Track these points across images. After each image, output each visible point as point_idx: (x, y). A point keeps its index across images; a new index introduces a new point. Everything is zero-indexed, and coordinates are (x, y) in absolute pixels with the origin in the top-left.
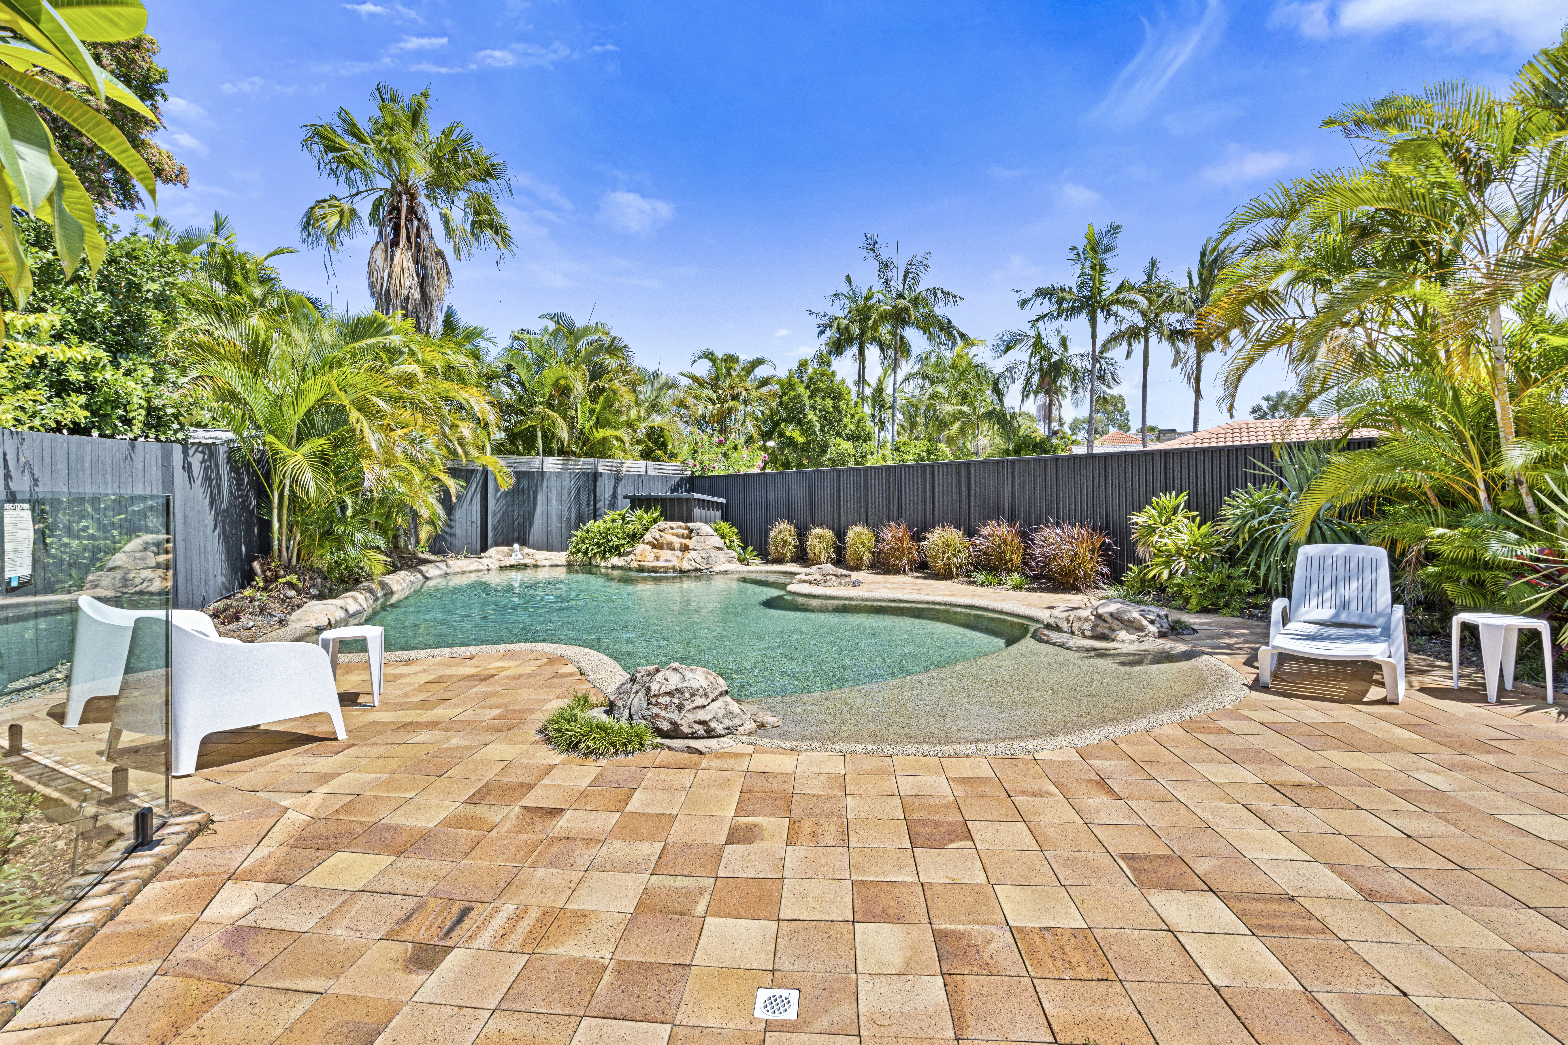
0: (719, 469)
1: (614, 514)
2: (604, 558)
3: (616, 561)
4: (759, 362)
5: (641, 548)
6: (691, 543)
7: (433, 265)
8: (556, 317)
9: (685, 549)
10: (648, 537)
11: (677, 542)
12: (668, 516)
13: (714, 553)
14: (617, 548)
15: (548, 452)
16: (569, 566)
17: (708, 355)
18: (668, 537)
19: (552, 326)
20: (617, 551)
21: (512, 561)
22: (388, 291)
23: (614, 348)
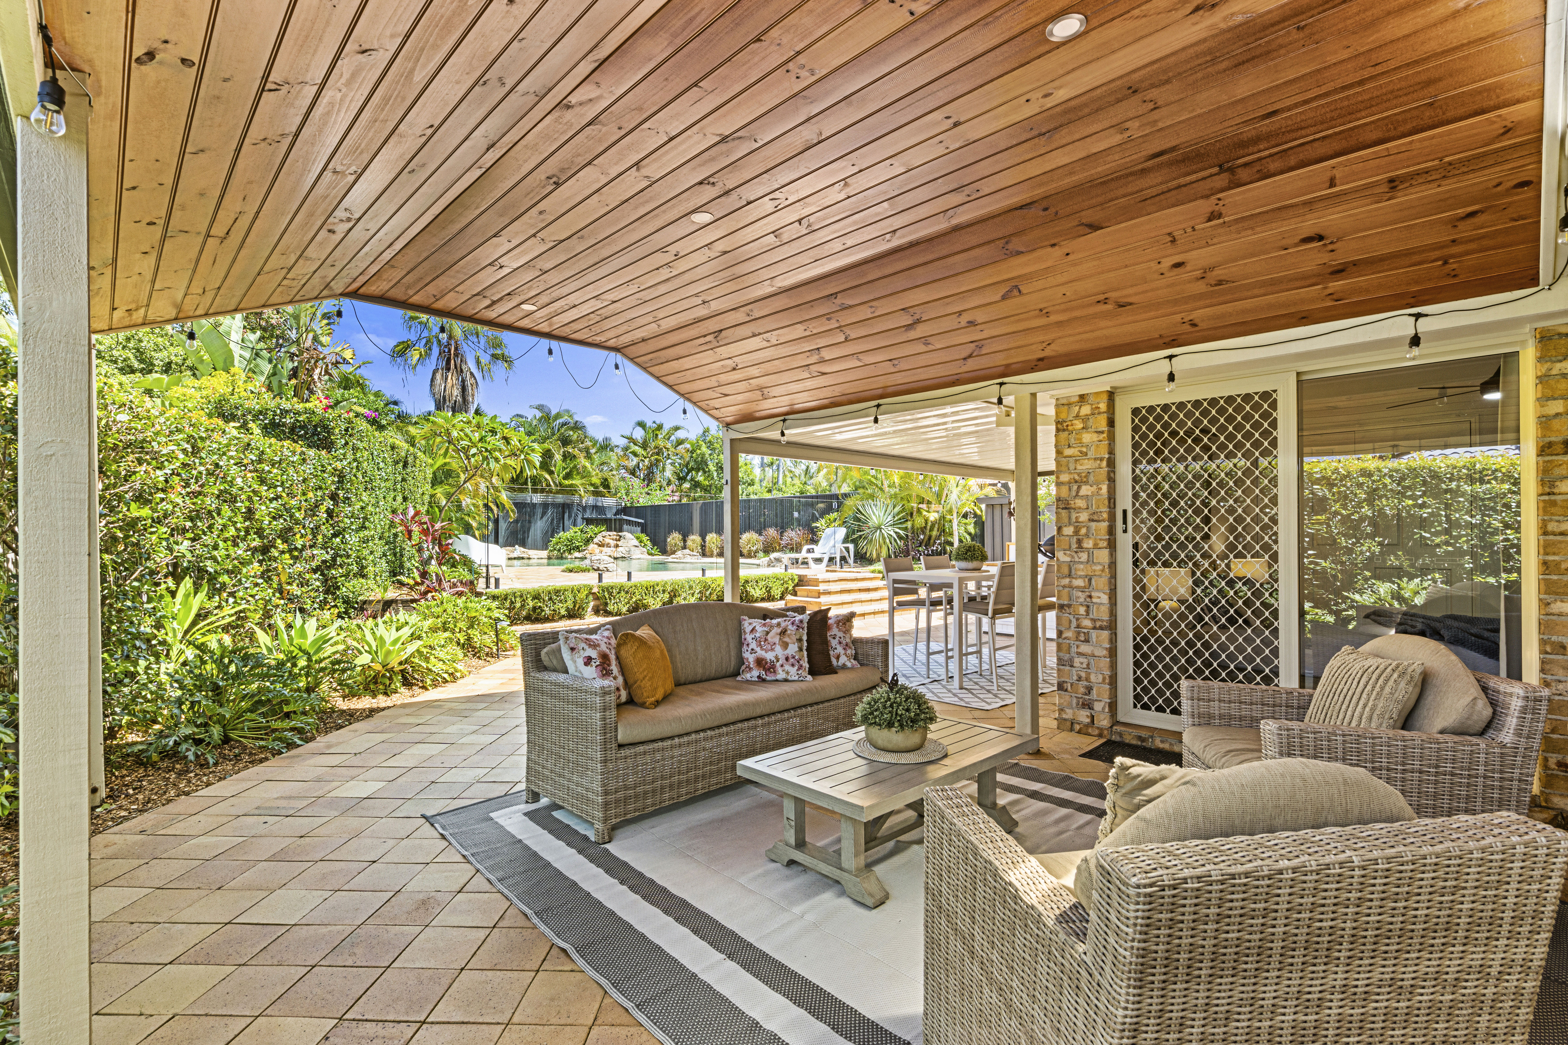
0: (643, 501)
1: (576, 529)
2: (570, 553)
3: (577, 554)
4: (677, 428)
5: (591, 546)
6: (619, 543)
7: (469, 381)
8: (540, 408)
9: (617, 546)
10: (596, 540)
11: (613, 543)
12: (609, 529)
13: (633, 549)
14: (578, 547)
15: (535, 491)
16: (549, 558)
17: (641, 425)
18: (607, 540)
19: (539, 414)
20: (577, 548)
21: (515, 555)
22: (444, 397)
23: (577, 427)
